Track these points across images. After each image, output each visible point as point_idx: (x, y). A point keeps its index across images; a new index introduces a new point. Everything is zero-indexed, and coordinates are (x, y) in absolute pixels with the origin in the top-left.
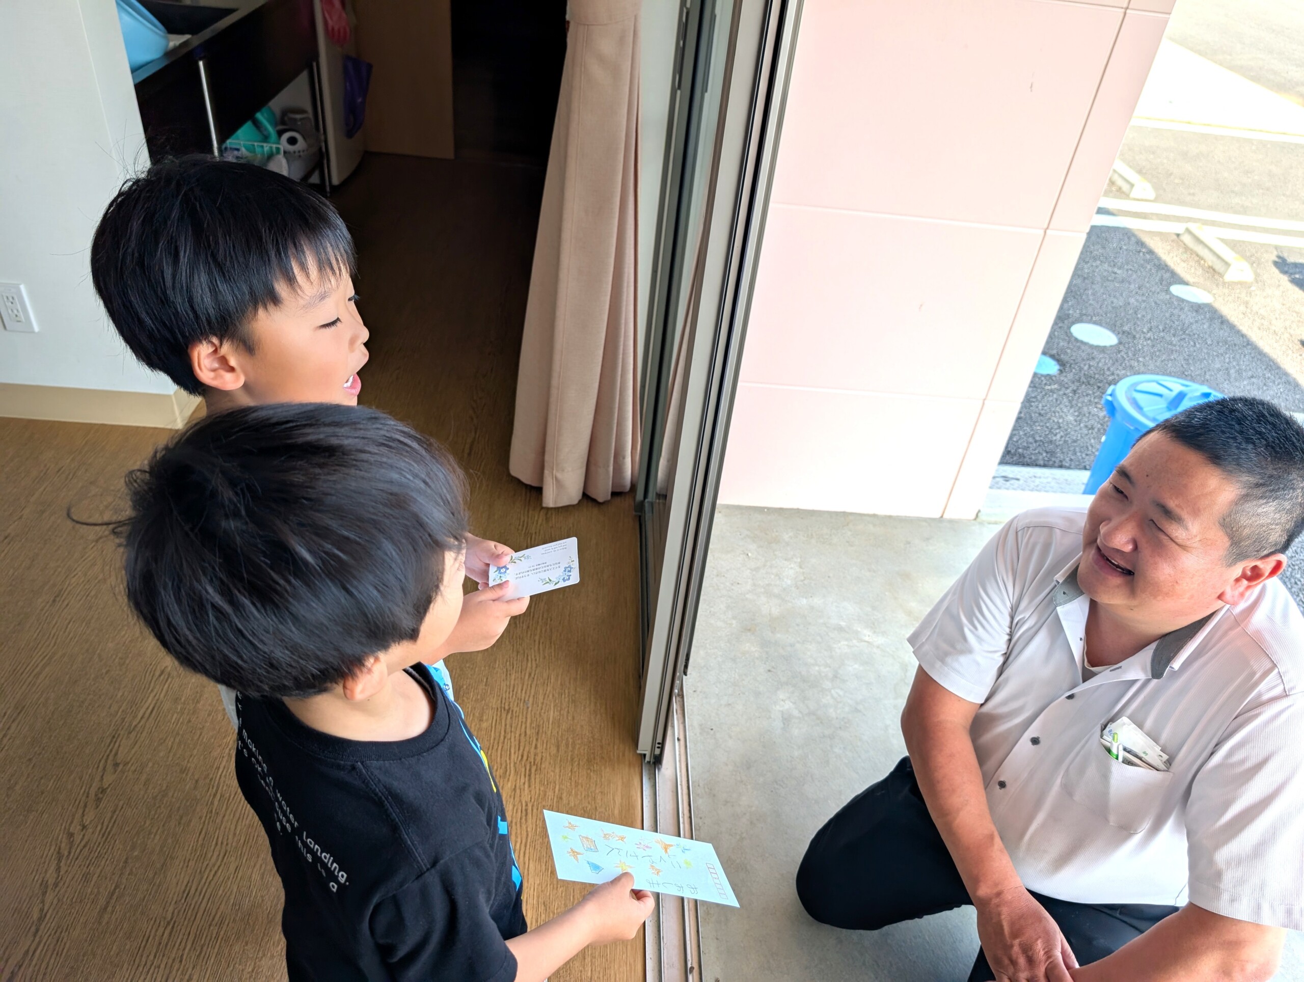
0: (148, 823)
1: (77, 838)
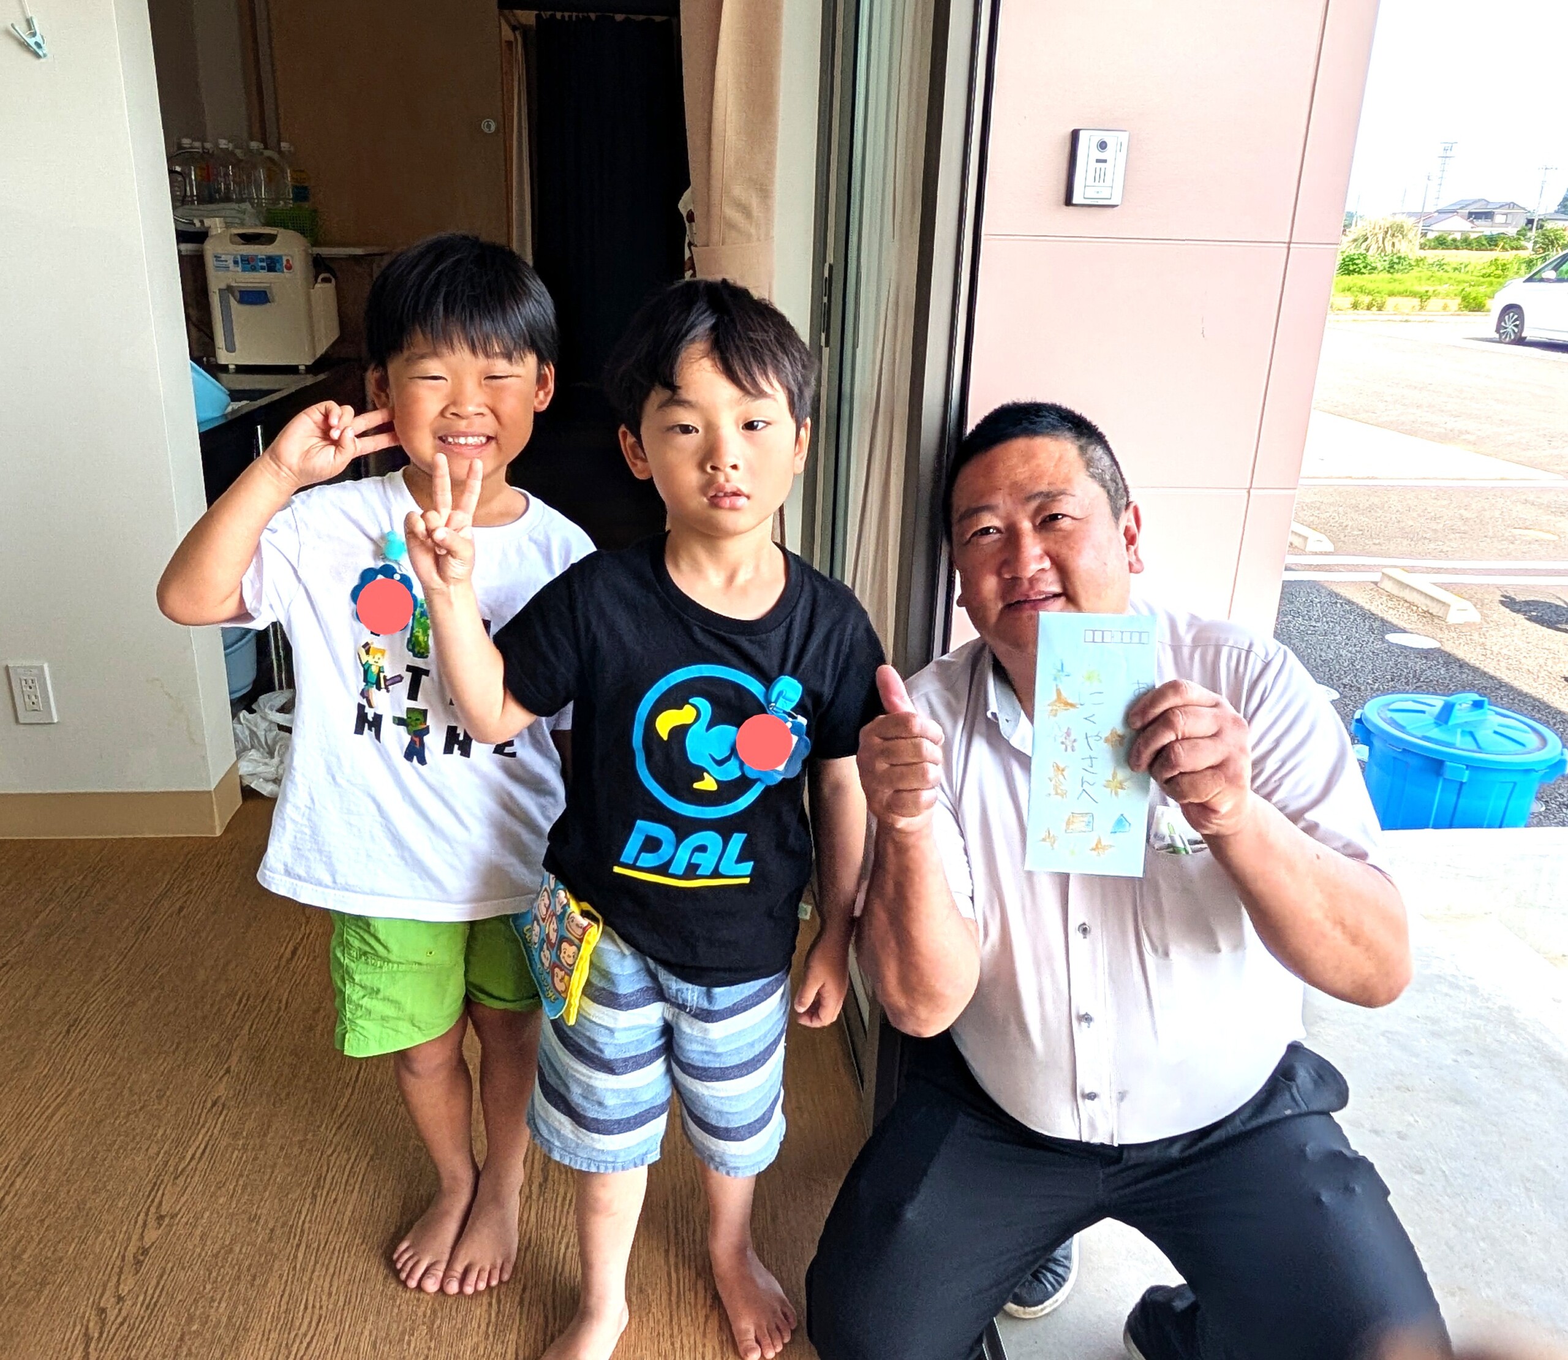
0: (209, 1287)
1: (111, 1315)
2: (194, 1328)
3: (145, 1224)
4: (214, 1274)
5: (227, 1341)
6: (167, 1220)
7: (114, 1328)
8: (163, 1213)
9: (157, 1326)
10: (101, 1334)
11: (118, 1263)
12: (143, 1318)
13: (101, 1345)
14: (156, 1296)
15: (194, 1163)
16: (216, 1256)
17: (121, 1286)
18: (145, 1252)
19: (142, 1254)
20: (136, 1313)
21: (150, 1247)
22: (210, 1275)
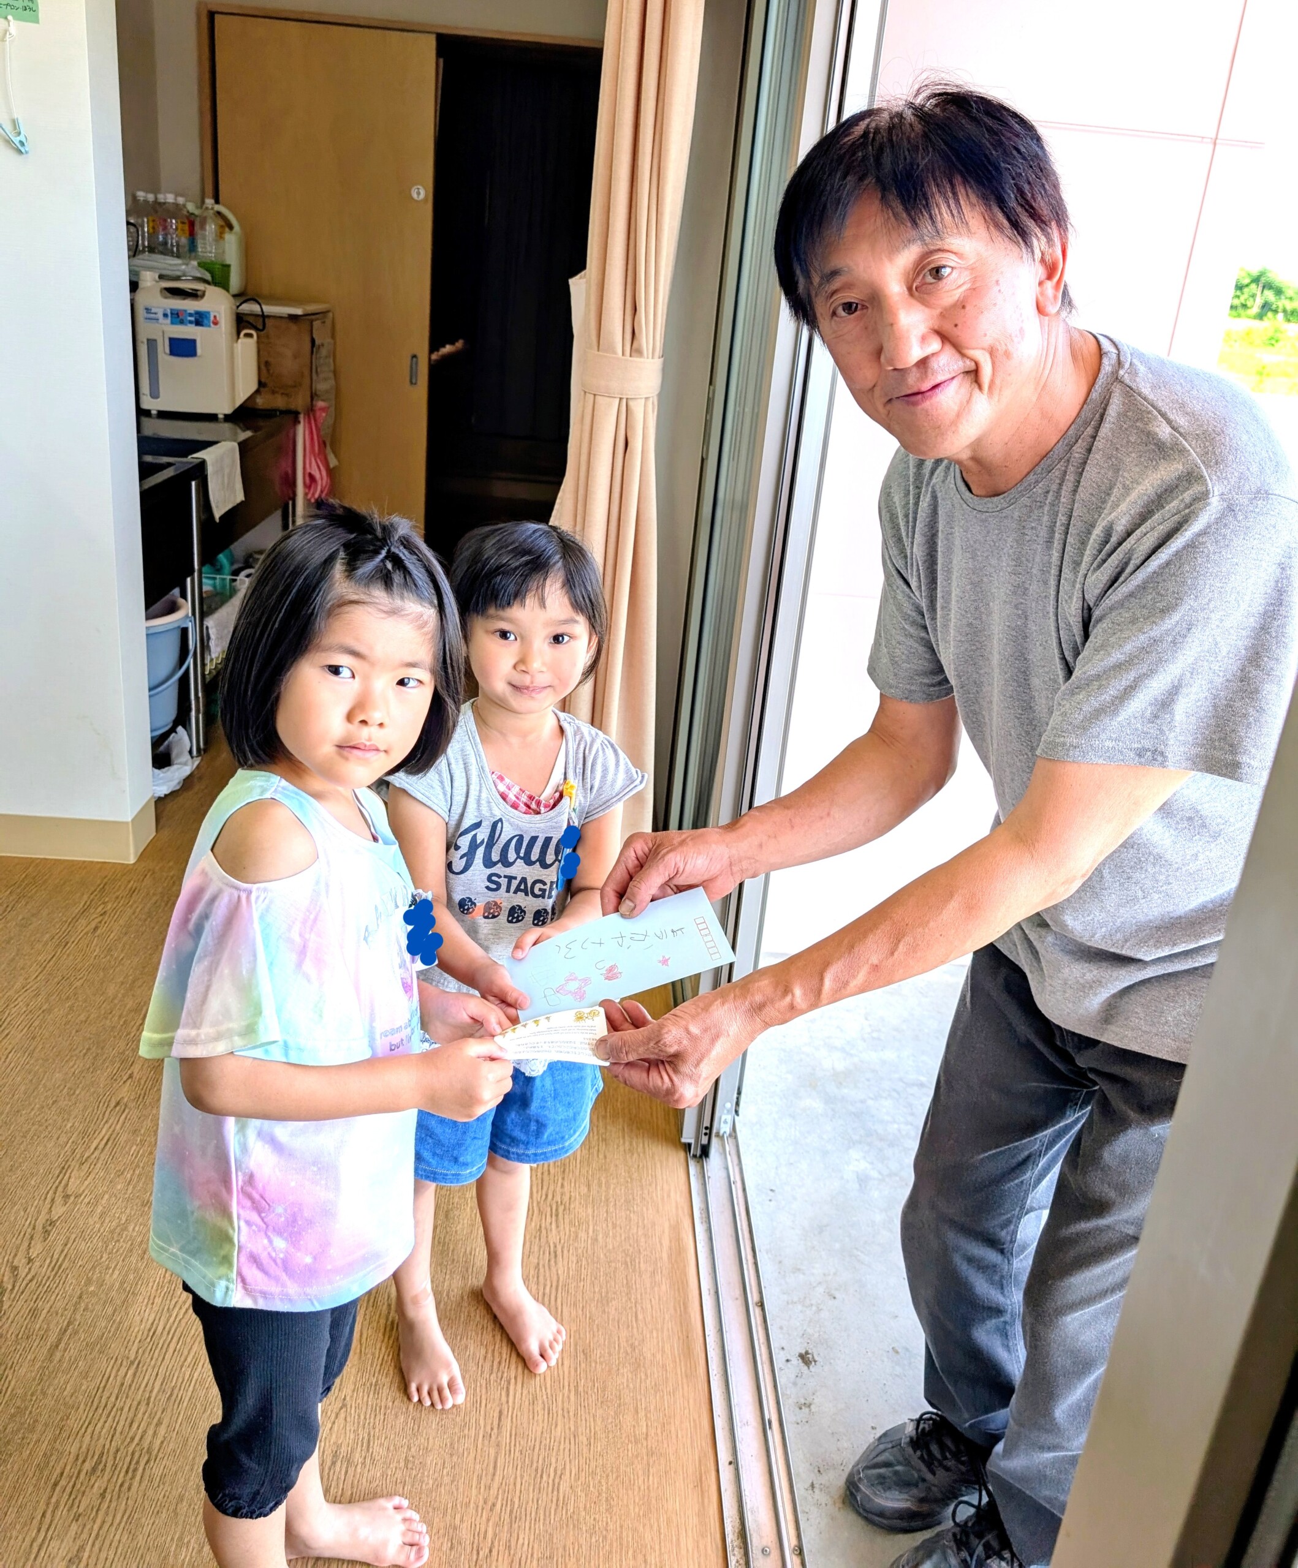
0: (105, 1256)
1: (23, 1272)
2: (92, 1288)
3: (53, 1200)
4: (110, 1247)
5: (119, 1302)
6: (72, 1198)
7: (25, 1283)
8: (69, 1193)
9: (60, 1286)
10: (14, 1287)
11: (29, 1230)
12: (49, 1278)
13: (13, 1296)
14: (61, 1260)
15: (96, 1153)
16: (112, 1232)
17: (31, 1250)
18: (52, 1223)
19: (50, 1225)
20: (43, 1274)
21: (57, 1220)
22: (107, 1247)
